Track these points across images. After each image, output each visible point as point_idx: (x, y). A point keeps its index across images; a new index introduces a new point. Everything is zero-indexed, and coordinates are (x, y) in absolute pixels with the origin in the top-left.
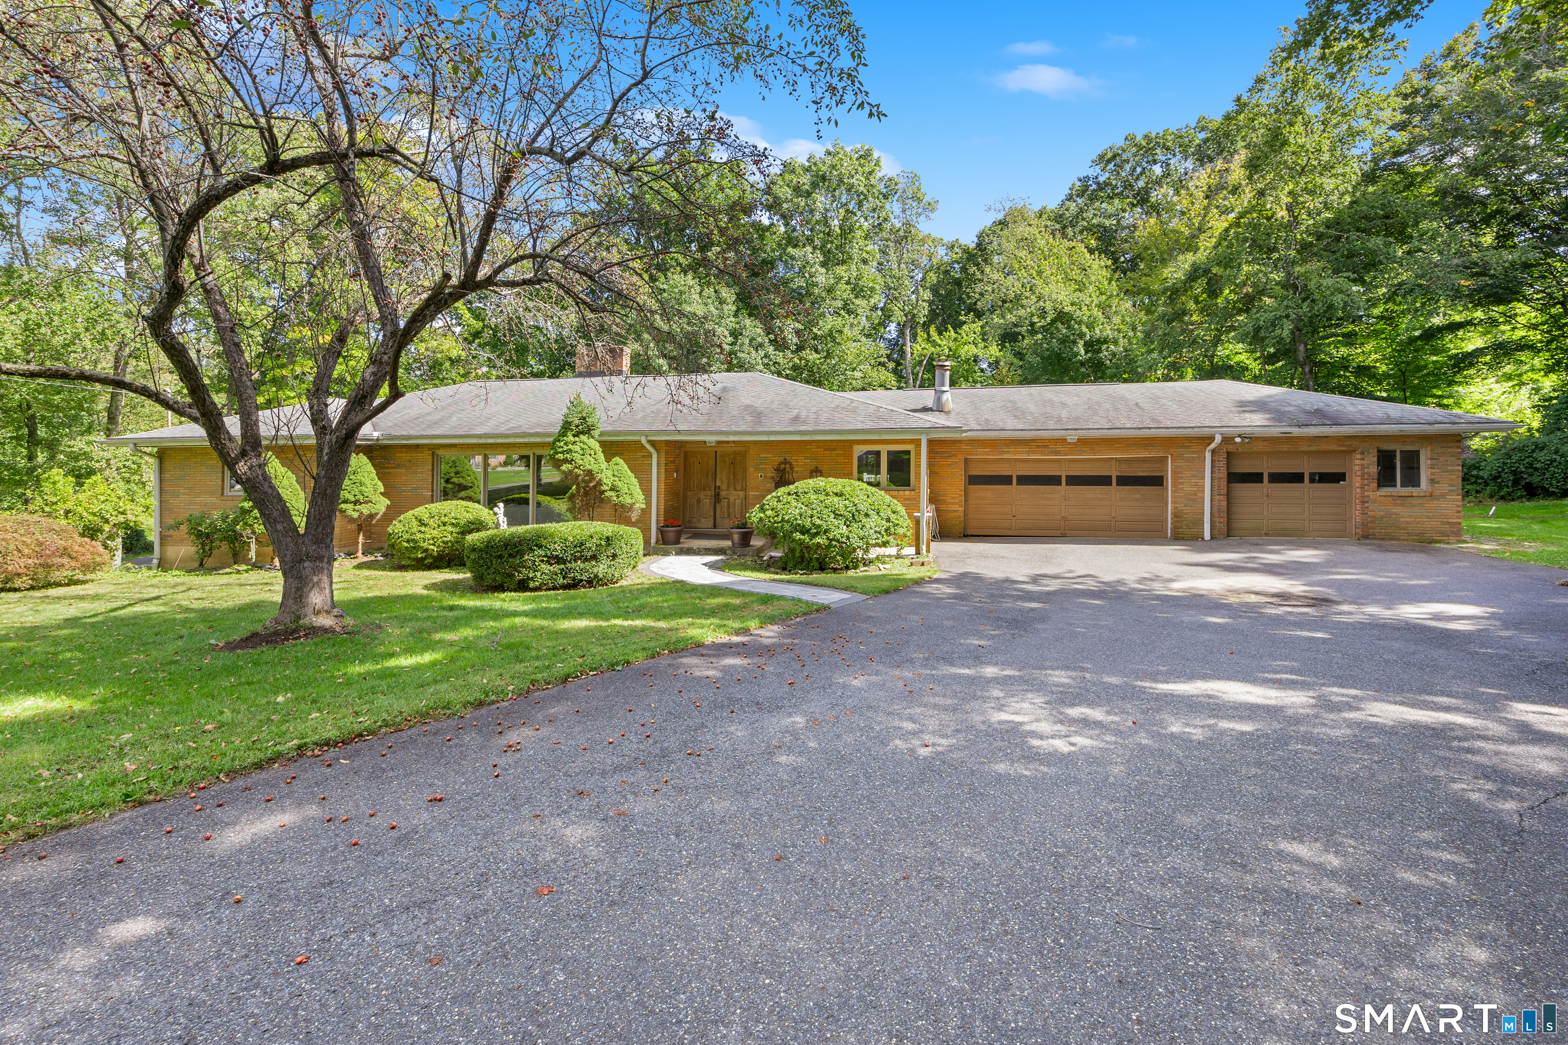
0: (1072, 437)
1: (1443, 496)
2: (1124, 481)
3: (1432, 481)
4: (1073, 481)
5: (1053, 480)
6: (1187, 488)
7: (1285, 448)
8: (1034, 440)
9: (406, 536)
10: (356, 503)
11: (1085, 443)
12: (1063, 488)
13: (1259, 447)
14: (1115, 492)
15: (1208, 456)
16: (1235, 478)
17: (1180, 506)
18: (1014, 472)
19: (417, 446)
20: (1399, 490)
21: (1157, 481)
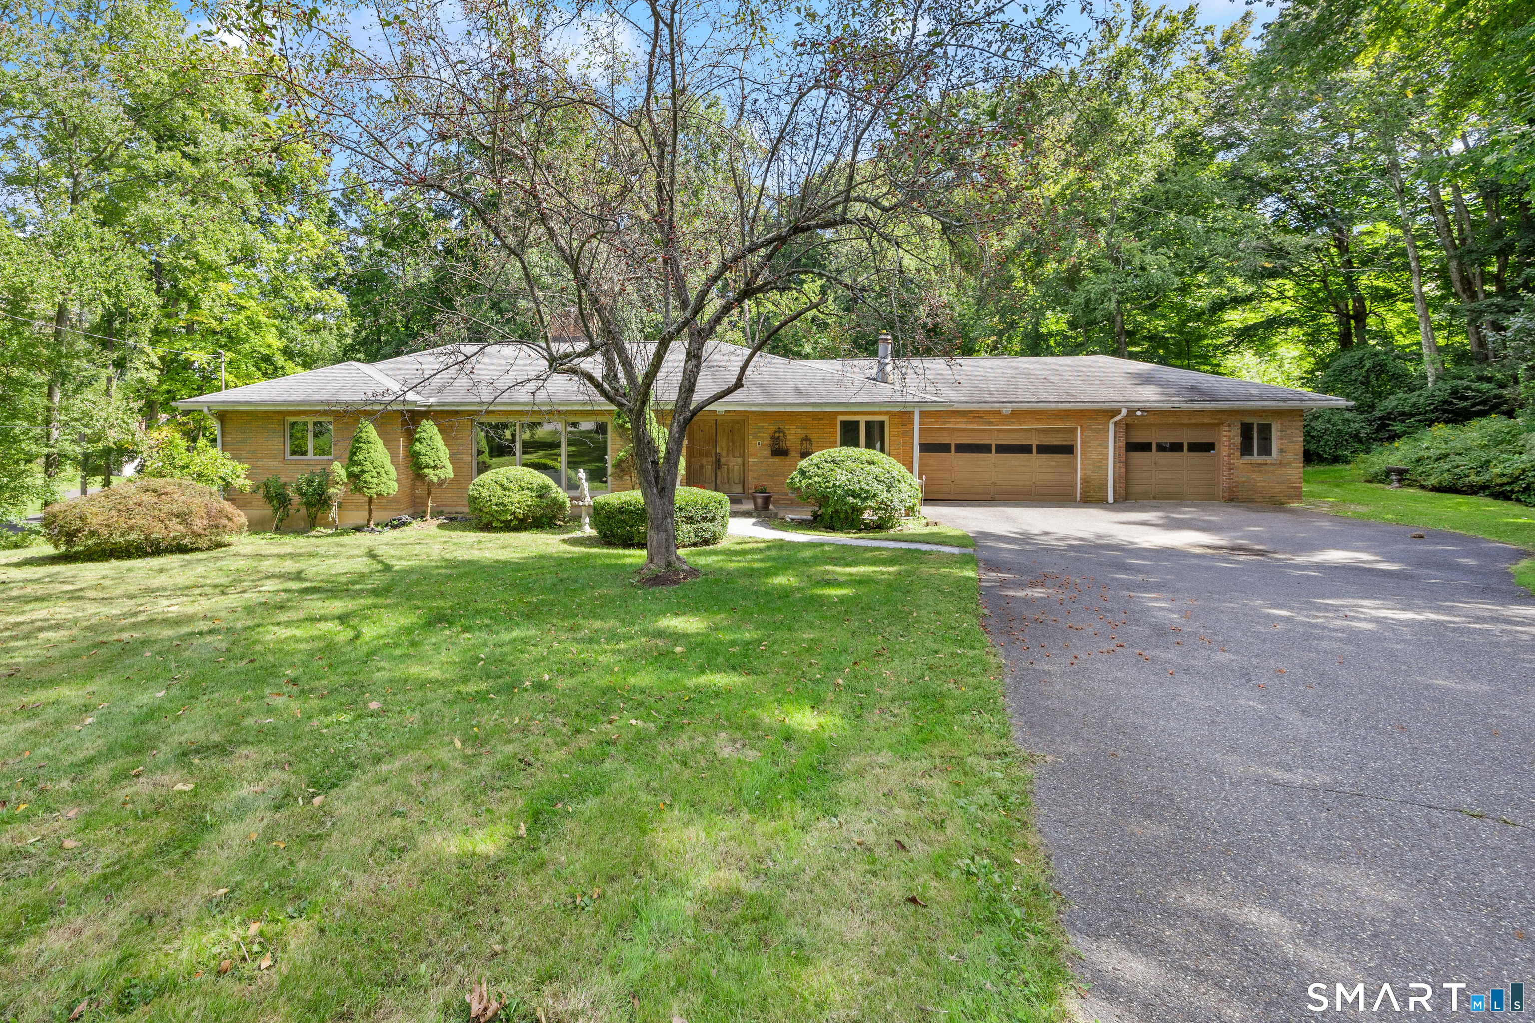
0: (1007, 409)
1: (1289, 463)
2: (1044, 449)
3: (1281, 451)
4: (1003, 449)
5: (984, 448)
6: (1095, 456)
7: (1171, 420)
8: (971, 411)
9: (495, 500)
10: (435, 467)
11: (1017, 414)
12: (993, 456)
13: (1152, 419)
14: (1035, 460)
15: (1112, 427)
16: (1134, 447)
17: (1089, 473)
18: (954, 440)
19: (457, 412)
20: (1256, 458)
21: (1069, 450)
